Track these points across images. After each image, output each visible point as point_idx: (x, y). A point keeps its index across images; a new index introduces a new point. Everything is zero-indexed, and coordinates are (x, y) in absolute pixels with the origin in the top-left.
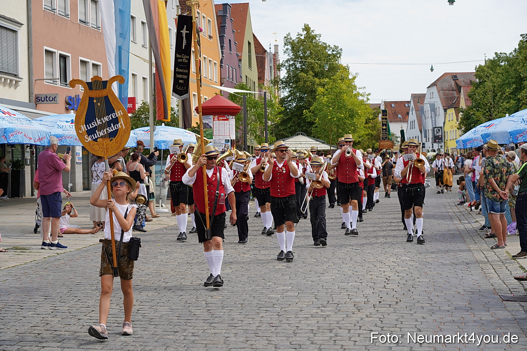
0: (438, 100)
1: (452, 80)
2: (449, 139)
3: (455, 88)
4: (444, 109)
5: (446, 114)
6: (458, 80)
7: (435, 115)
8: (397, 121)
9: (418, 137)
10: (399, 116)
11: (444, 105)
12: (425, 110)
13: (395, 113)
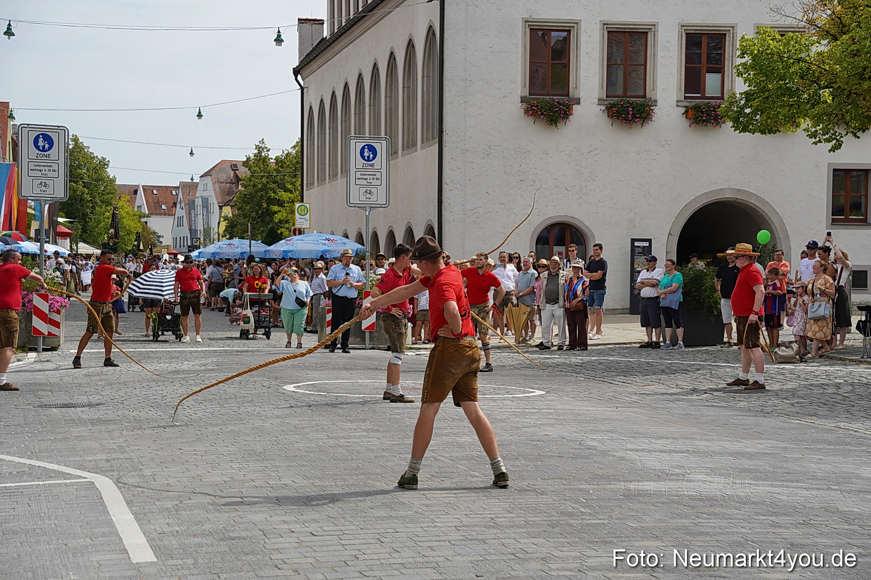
0: (213, 194)
1: (230, 170)
3: (234, 181)
4: (219, 206)
5: (221, 212)
6: (238, 170)
7: (207, 212)
8: (161, 215)
9: (187, 237)
10: (164, 207)
11: (220, 201)
12: (196, 204)
13: (158, 202)
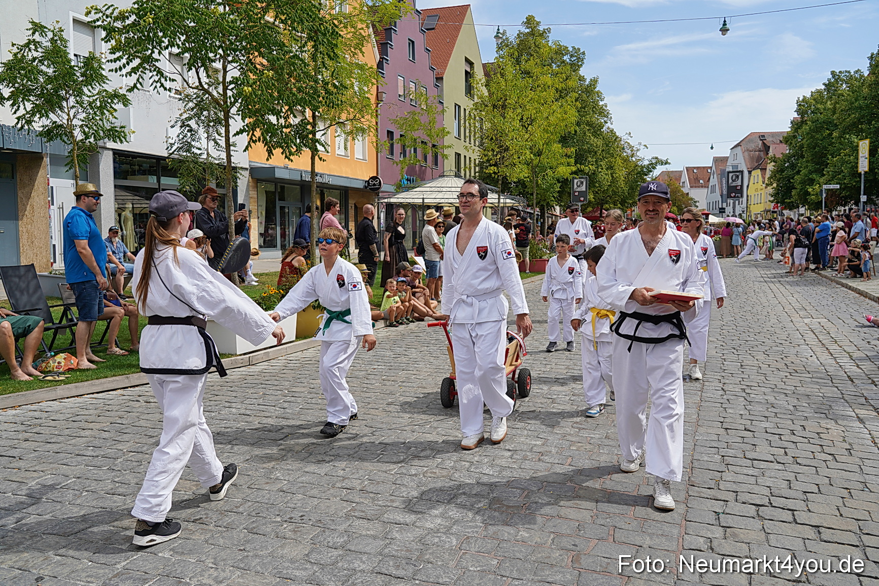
0: (743, 161)
1: (759, 139)
2: (752, 203)
3: (762, 149)
4: (748, 171)
5: (750, 176)
6: (765, 139)
8: (698, 187)
9: (719, 201)
10: (701, 181)
11: (749, 166)
13: (697, 178)
